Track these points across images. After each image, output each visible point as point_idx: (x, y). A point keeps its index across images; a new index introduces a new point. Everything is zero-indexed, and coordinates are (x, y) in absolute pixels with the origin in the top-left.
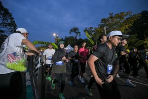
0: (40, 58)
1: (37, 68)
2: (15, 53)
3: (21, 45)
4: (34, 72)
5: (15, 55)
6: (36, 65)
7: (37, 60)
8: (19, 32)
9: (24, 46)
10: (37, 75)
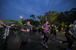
0: (6, 30)
1: (3, 36)
4: (1, 38)
6: (3, 34)
7: (5, 30)
10: (3, 40)
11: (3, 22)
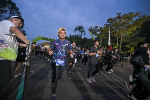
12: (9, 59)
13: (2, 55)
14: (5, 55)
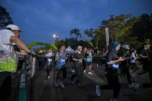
2: (3, 51)
3: (9, 43)
5: (2, 53)
8: (10, 29)
9: (14, 44)
11: (27, 46)
12: (9, 71)
13: (2, 67)
14: (6, 66)
